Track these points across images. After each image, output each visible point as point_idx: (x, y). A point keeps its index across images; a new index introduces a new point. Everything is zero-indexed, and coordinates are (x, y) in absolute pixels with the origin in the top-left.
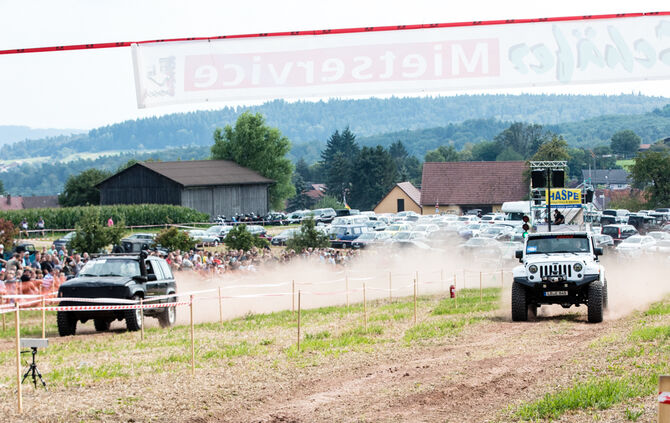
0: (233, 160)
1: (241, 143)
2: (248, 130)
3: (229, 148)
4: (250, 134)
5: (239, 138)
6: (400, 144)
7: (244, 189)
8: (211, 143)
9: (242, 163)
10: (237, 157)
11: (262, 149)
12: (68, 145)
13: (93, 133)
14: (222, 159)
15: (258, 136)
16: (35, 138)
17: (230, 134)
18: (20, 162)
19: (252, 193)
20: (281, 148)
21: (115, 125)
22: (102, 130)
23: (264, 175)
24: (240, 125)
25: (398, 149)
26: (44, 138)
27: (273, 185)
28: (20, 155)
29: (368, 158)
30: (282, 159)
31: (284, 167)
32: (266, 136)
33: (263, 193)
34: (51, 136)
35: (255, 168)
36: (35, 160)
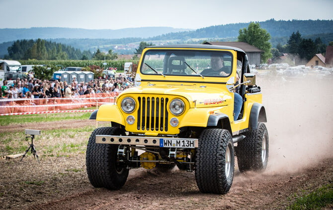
0: (247, 42)
1: (250, 35)
2: (253, 30)
3: (245, 37)
4: (254, 32)
5: (249, 33)
6: (319, 38)
7: (251, 54)
8: (238, 35)
9: (251, 44)
10: (248, 41)
11: (259, 38)
12: (188, 35)
13: (198, 30)
14: (242, 41)
15: (257, 32)
16: (175, 32)
17: (245, 31)
18: (168, 41)
19: (254, 56)
20: (266, 38)
21: (207, 28)
22: (201, 30)
23: (259, 49)
24: (250, 28)
25: (318, 41)
26: (178, 32)
27: (263, 53)
28: (169, 38)
29: (305, 43)
30: (267, 42)
31: (268, 46)
32: (261, 32)
33: (259, 56)
34: (181, 31)
35: (256, 46)
36: (174, 40)
